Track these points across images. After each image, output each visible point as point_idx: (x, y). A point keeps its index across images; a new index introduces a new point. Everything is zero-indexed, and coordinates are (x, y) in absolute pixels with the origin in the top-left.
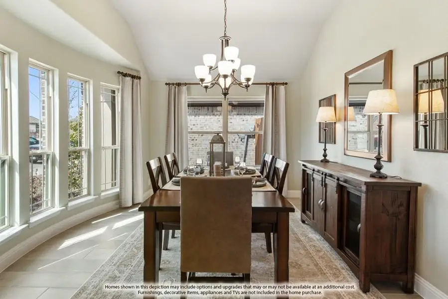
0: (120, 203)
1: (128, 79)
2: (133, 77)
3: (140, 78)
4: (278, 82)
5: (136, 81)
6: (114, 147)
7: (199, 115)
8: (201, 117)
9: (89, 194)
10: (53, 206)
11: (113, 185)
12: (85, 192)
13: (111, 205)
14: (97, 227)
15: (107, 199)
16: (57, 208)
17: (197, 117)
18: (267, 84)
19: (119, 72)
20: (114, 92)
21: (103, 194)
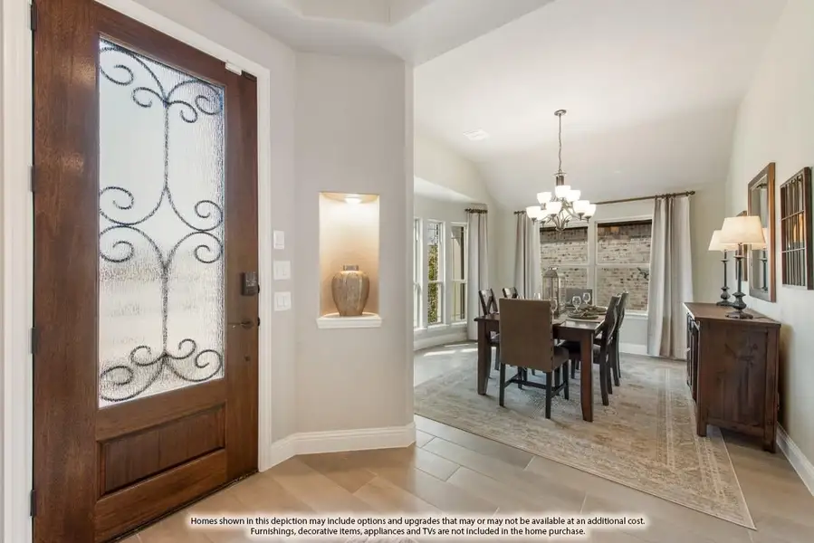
0: (467, 336)
1: (475, 214)
2: (480, 212)
3: (486, 212)
4: (676, 192)
5: (482, 215)
6: (463, 281)
7: (571, 241)
8: (574, 243)
9: (442, 322)
10: (418, 326)
11: (463, 317)
12: (439, 320)
13: (460, 336)
14: (448, 349)
15: (455, 330)
16: (421, 328)
17: (568, 245)
18: (656, 197)
19: (467, 210)
20: (462, 229)
21: (453, 324)
